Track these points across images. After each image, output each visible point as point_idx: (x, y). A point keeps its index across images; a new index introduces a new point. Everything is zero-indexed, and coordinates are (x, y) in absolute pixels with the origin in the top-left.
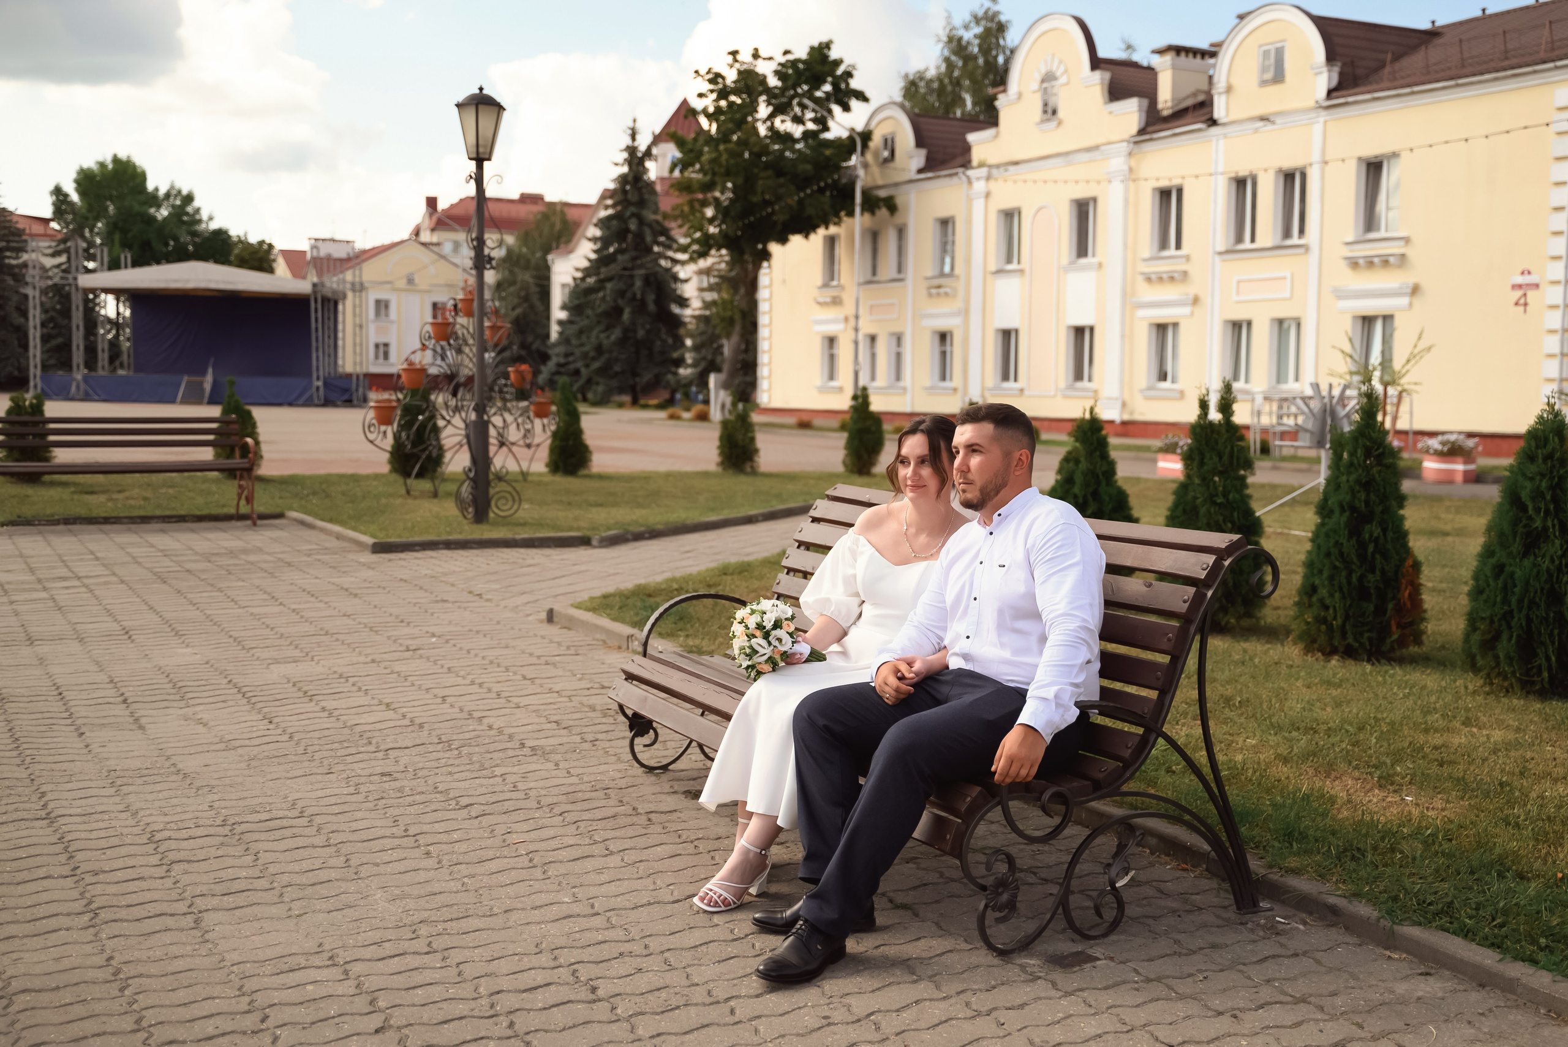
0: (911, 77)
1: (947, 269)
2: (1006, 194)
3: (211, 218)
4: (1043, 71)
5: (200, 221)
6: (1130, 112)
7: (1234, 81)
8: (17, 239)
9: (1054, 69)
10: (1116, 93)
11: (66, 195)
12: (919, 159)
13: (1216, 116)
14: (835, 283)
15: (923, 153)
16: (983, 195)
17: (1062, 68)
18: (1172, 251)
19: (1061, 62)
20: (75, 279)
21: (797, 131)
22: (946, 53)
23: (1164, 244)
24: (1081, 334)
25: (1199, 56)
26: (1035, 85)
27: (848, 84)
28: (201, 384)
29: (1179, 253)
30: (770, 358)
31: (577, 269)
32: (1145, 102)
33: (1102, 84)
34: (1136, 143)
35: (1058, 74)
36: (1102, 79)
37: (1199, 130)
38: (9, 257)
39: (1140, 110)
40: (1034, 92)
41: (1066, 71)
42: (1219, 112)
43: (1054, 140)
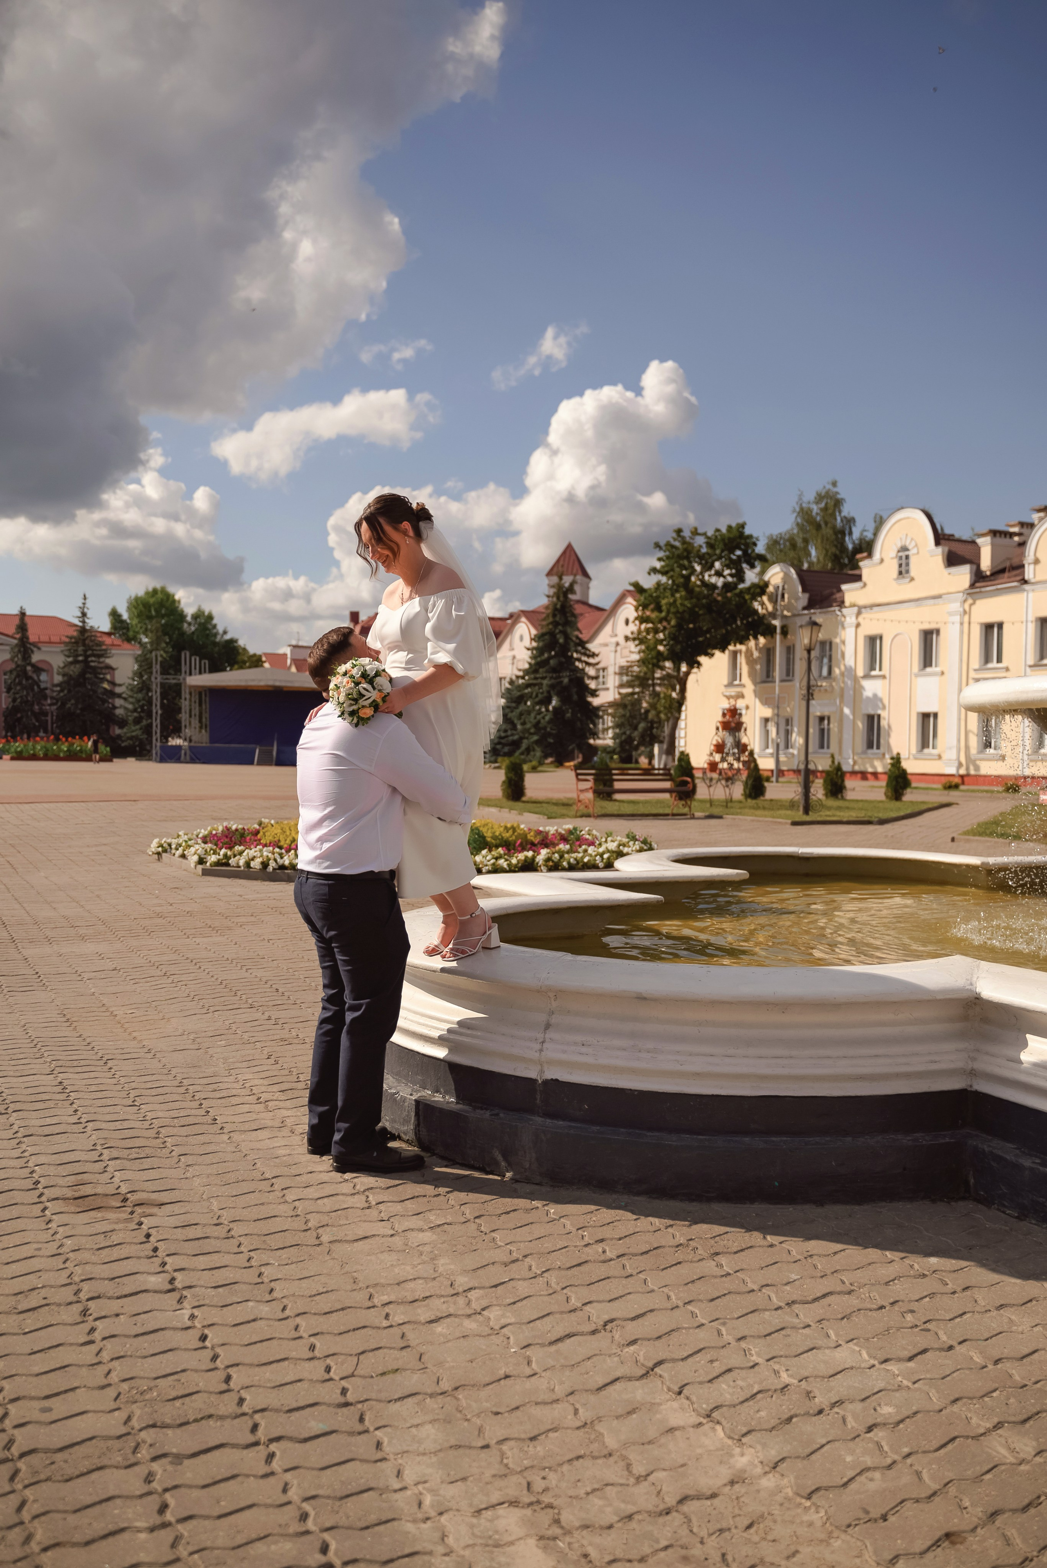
0: (775, 537)
1: (825, 672)
2: (871, 625)
3: (225, 632)
4: (899, 545)
5: (216, 635)
6: (963, 575)
7: (1039, 555)
8: (98, 648)
9: (907, 544)
10: (952, 560)
11: (120, 616)
12: (804, 599)
13: (1026, 578)
14: (737, 682)
15: (807, 595)
16: (854, 625)
17: (913, 544)
18: (994, 664)
19: (912, 539)
20: (184, 679)
21: (720, 582)
22: (799, 520)
23: (987, 659)
24: (926, 717)
25: (1008, 536)
26: (893, 554)
27: (754, 550)
28: (271, 751)
29: (1000, 665)
30: (686, 733)
31: (520, 670)
32: (974, 567)
33: (943, 555)
34: (968, 594)
35: (910, 547)
36: (943, 552)
37: (1015, 587)
38: (92, 661)
39: (971, 573)
40: (892, 558)
41: (916, 545)
42: (1029, 572)
43: (906, 591)
